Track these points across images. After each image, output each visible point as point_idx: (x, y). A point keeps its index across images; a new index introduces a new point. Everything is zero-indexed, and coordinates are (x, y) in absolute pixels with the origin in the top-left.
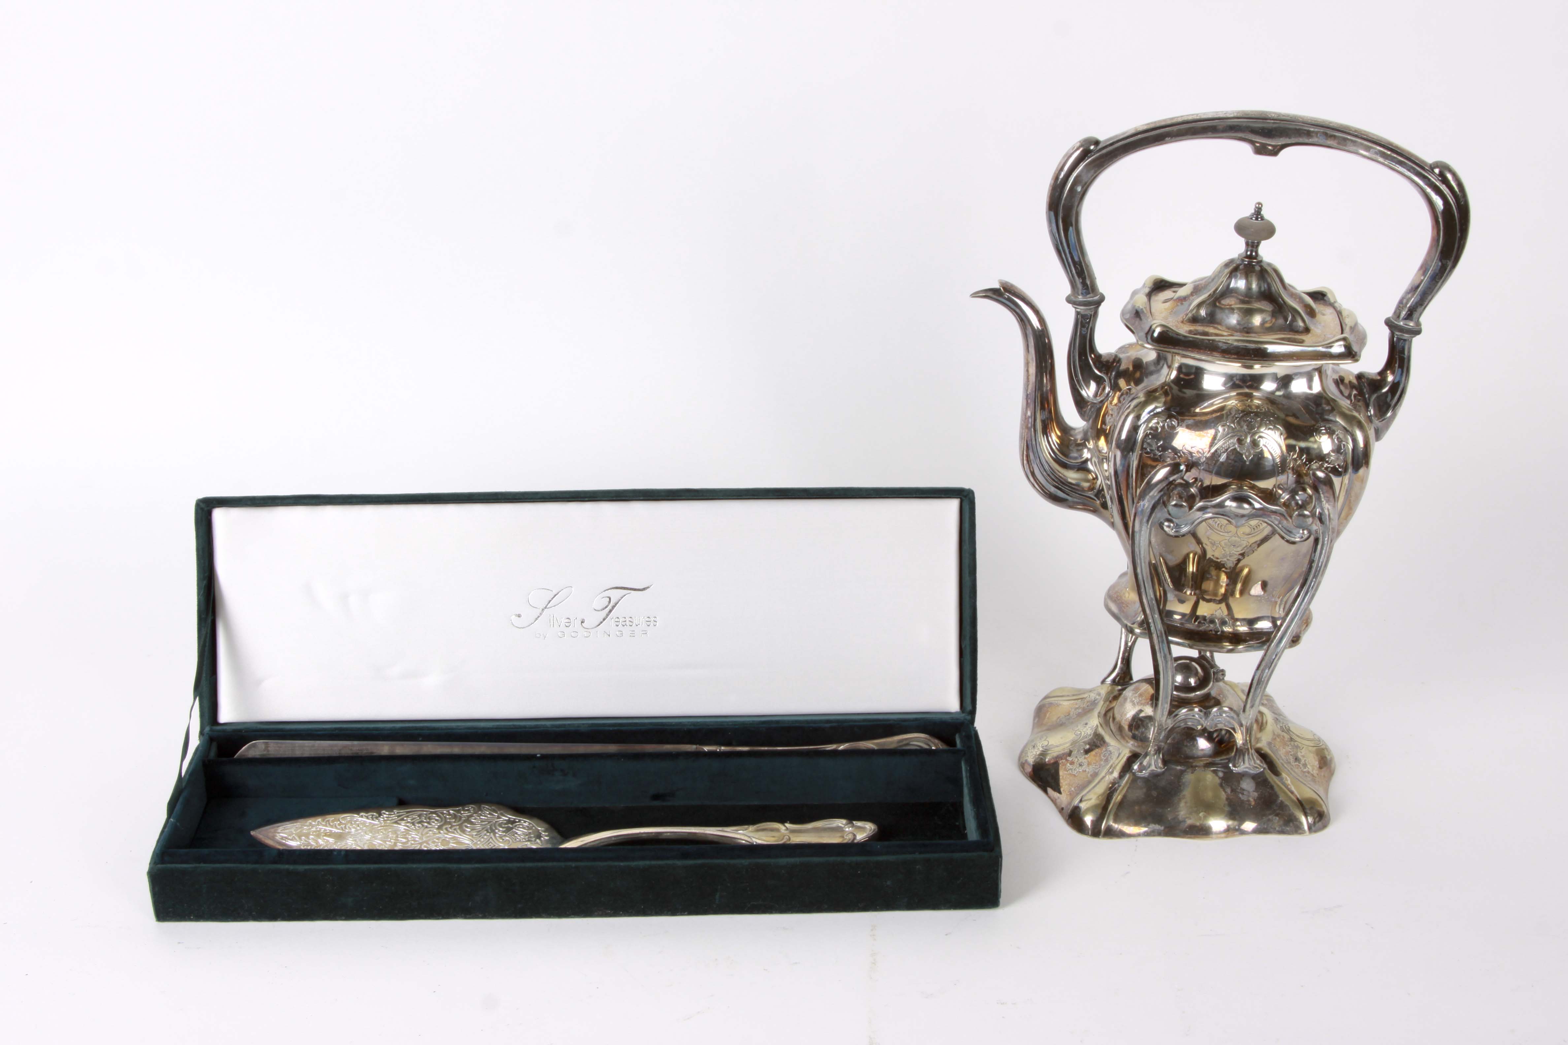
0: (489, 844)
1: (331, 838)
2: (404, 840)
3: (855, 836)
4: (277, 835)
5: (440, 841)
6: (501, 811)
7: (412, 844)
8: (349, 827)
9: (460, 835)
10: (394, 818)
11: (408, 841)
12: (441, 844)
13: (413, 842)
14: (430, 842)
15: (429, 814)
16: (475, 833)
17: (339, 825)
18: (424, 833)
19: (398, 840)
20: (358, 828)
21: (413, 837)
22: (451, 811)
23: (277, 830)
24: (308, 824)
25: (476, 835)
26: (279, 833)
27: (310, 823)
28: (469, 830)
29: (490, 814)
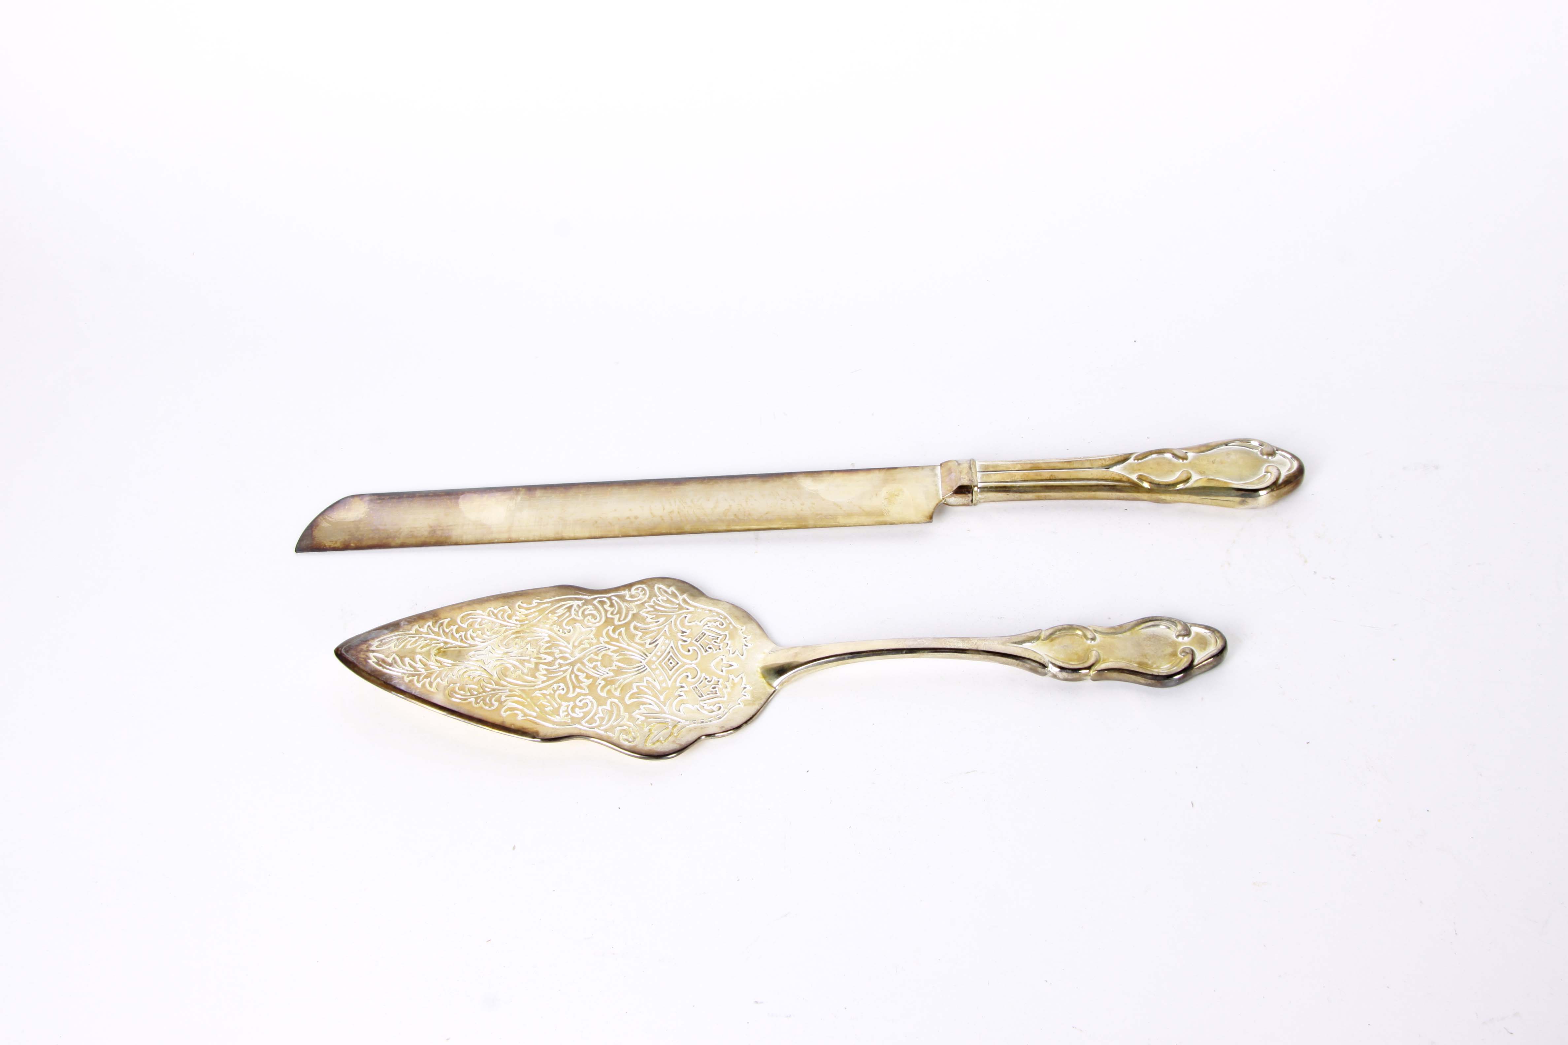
0: (669, 660)
1: (447, 658)
2: (550, 659)
3: (1193, 653)
4: (371, 655)
5: (600, 658)
6: (685, 596)
7: (561, 665)
8: (471, 636)
9: (628, 645)
10: (533, 615)
11: (556, 659)
12: (602, 665)
13: (562, 661)
14: (585, 661)
15: (584, 604)
16: (649, 641)
17: (457, 631)
18: (576, 644)
19: (540, 658)
20: (485, 636)
21: (561, 652)
22: (613, 598)
23: (371, 645)
24: (413, 631)
25: (650, 644)
26: (373, 651)
27: (417, 631)
28: (640, 634)
29: (668, 601)
